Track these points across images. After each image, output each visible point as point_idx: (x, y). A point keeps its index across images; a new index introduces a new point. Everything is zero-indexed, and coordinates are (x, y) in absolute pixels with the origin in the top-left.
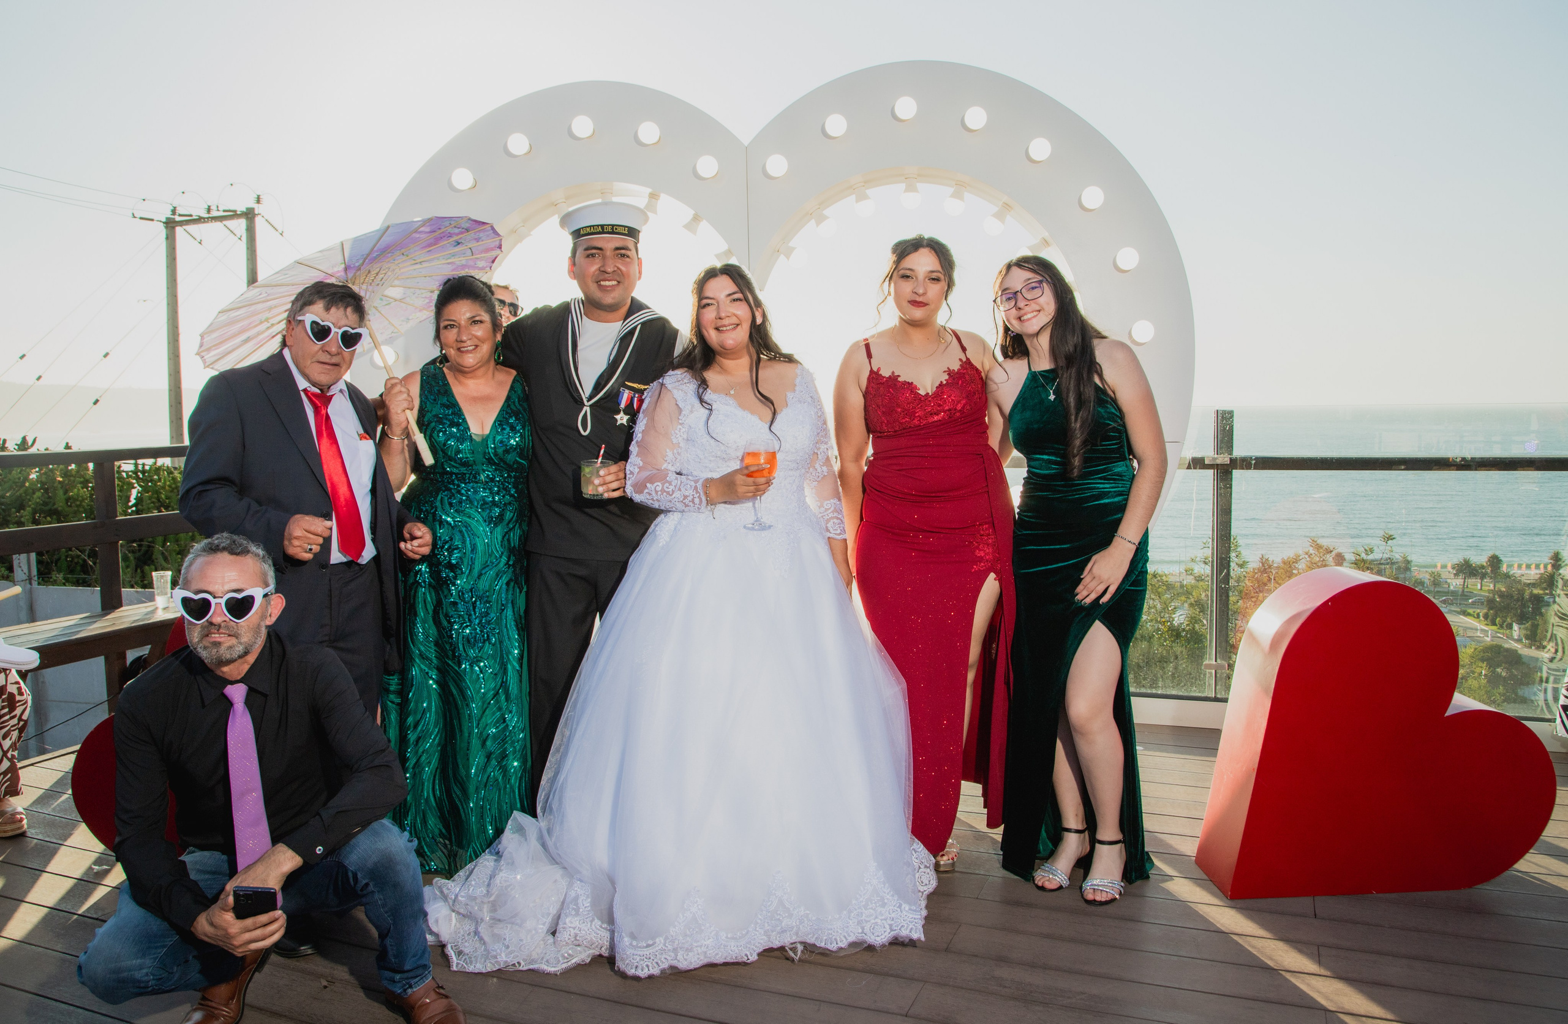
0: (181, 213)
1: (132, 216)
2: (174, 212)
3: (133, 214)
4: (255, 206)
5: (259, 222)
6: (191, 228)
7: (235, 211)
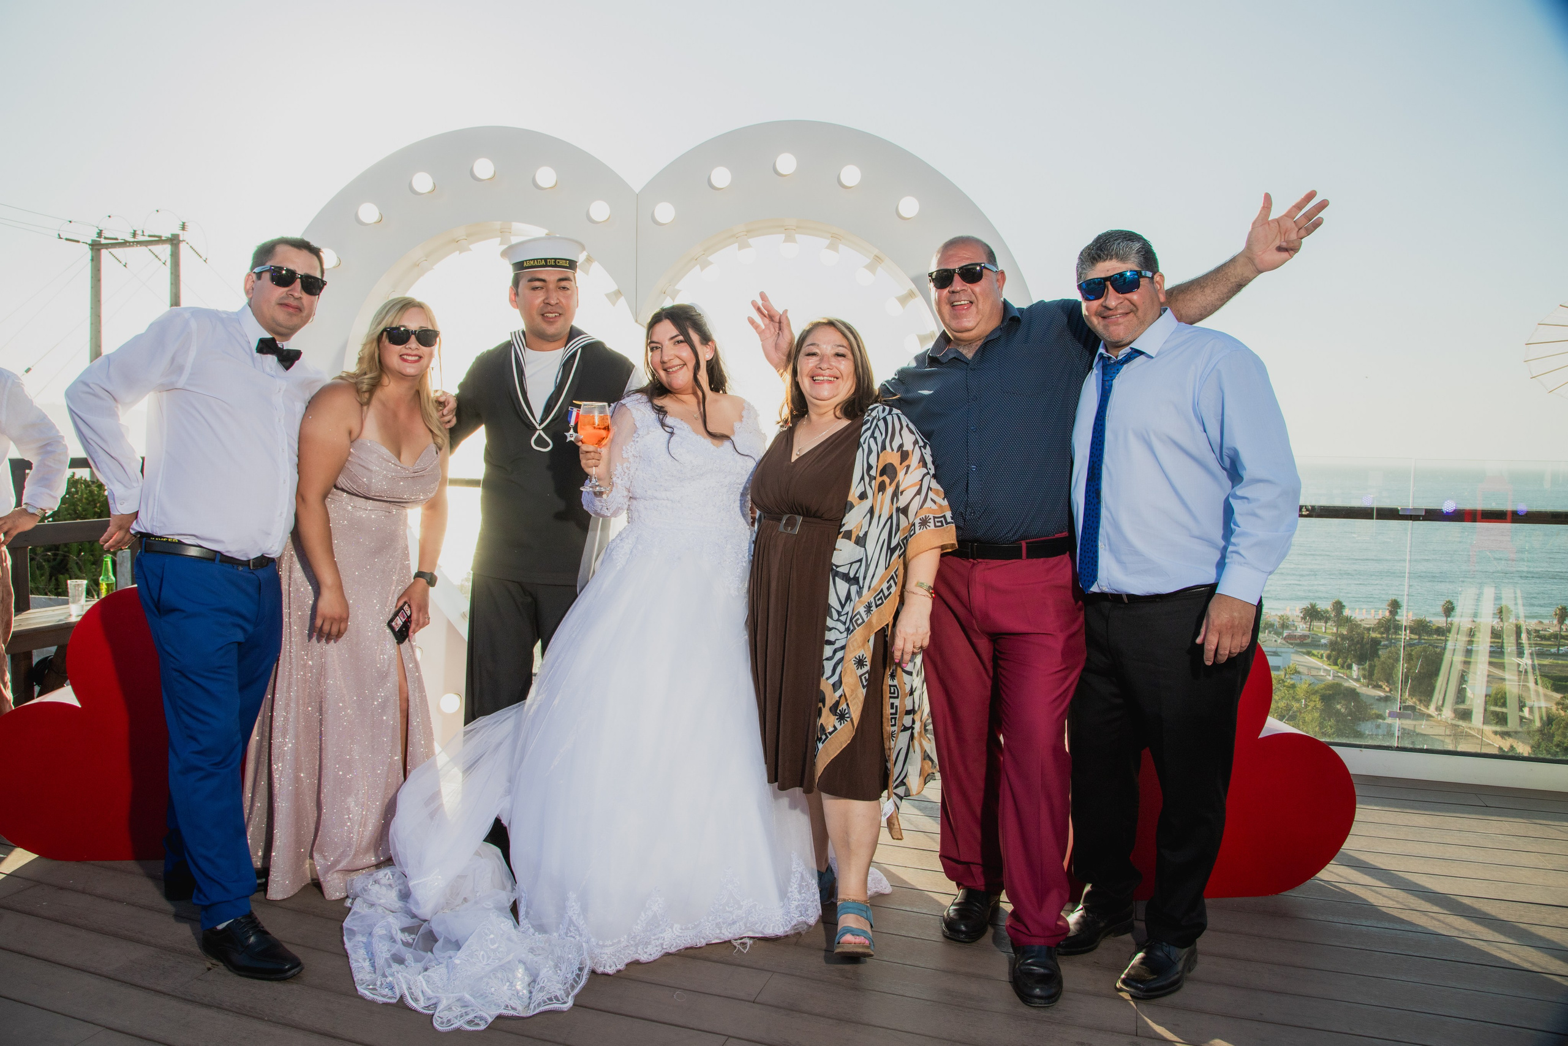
0: (107, 236)
1: (57, 236)
2: (100, 234)
3: (59, 235)
4: (180, 232)
5: (182, 246)
6: (116, 251)
7: (160, 237)
